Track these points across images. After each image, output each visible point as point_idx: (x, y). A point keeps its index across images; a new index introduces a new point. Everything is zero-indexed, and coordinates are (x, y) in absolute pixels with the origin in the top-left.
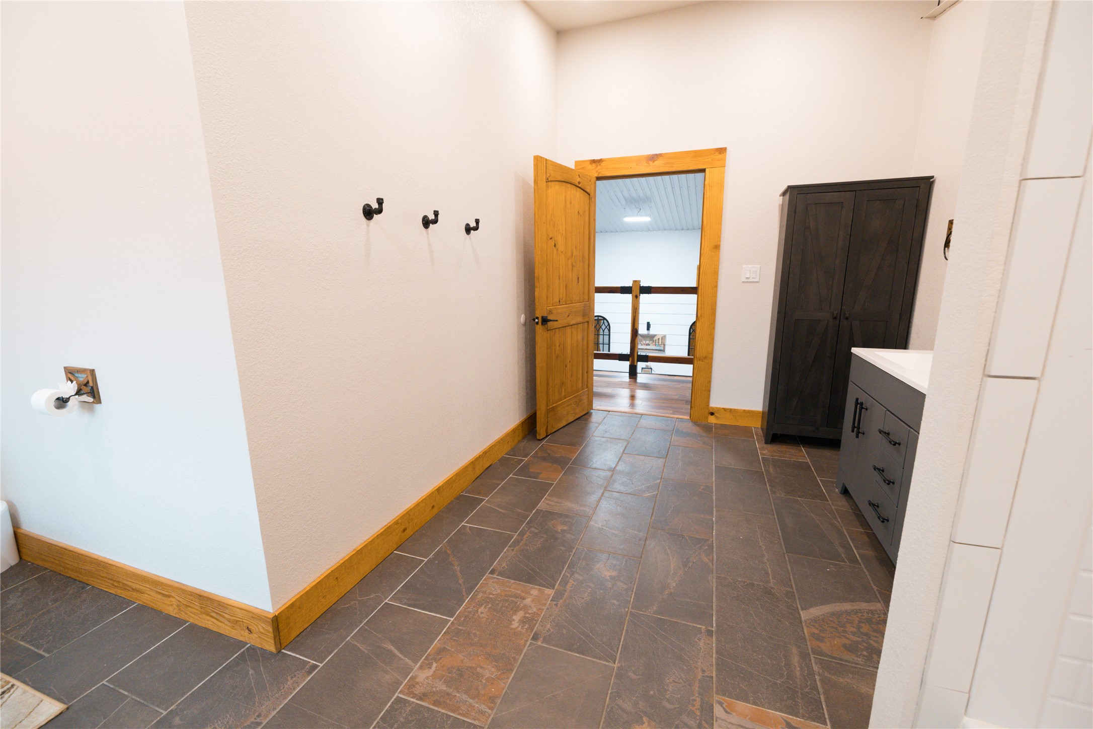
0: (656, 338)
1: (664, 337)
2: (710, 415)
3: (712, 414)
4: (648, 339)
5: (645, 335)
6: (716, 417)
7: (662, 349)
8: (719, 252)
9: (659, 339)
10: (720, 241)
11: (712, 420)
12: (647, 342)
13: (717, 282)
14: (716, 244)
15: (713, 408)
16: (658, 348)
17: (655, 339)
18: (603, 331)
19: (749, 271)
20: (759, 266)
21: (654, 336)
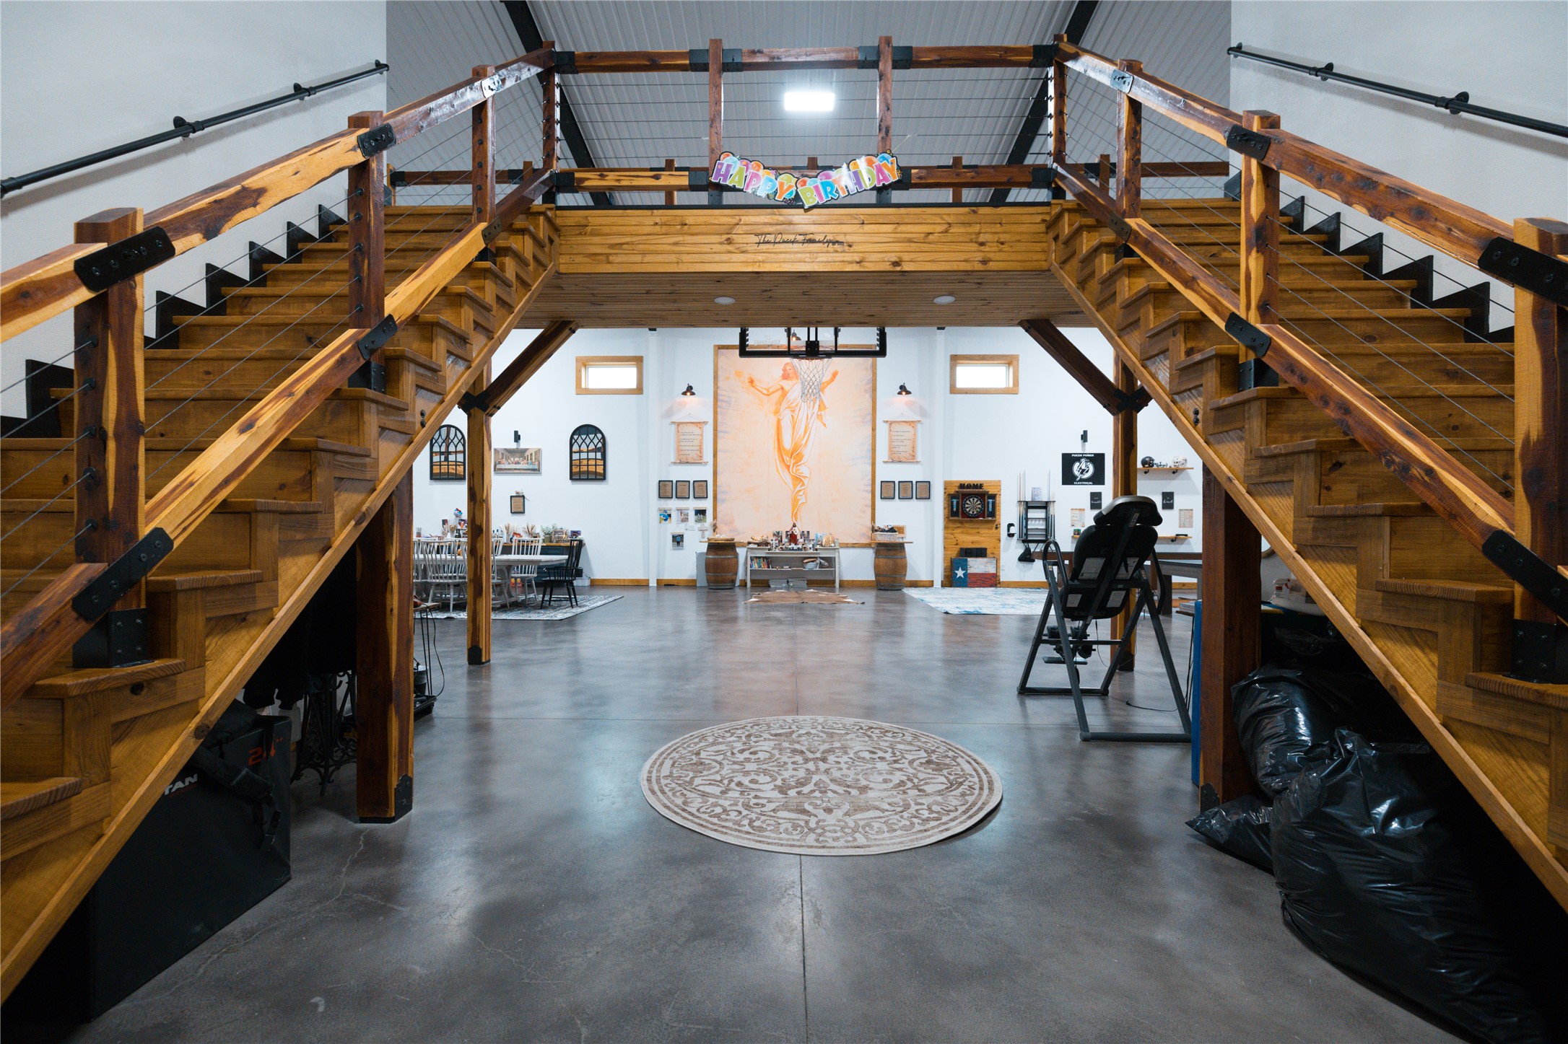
0: (528, 453)
1: (538, 452)
4: (518, 455)
5: (514, 449)
7: (536, 467)
9: (531, 454)
12: (517, 459)
16: (531, 467)
17: (526, 454)
18: (456, 447)
21: (525, 451)
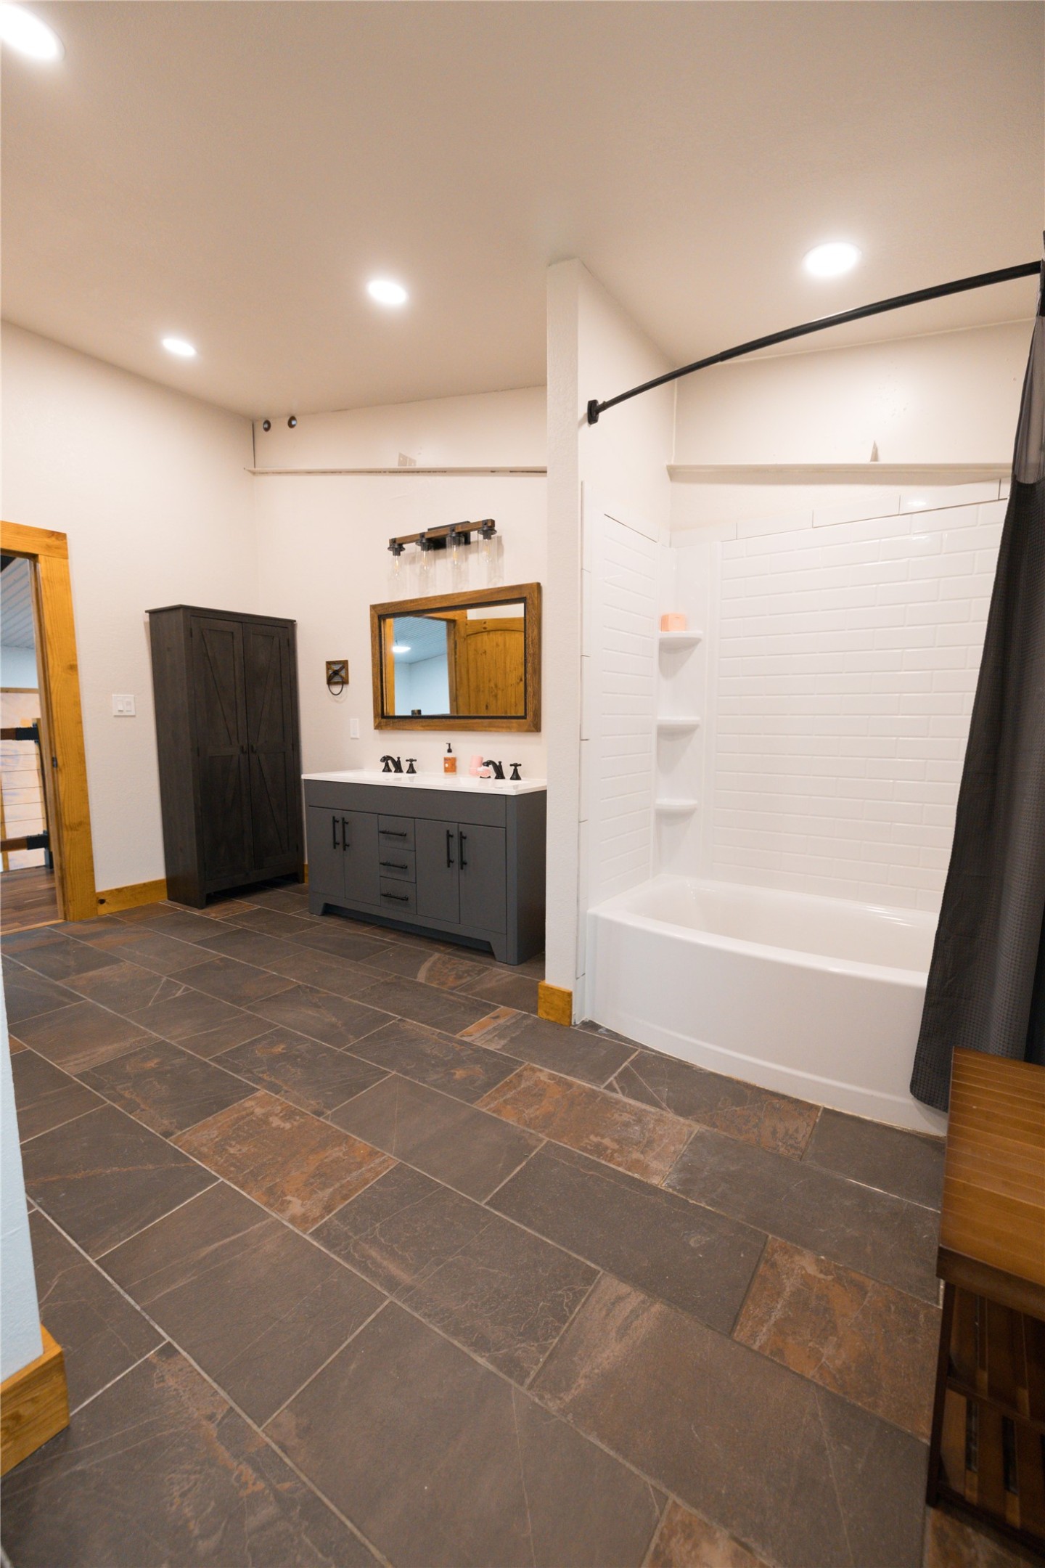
2: (99, 904)
3: (102, 902)
6: (108, 903)
8: (77, 674)
10: (76, 660)
11: (104, 910)
13: (80, 716)
14: (72, 663)
15: (102, 893)
19: (121, 701)
20: (133, 696)
